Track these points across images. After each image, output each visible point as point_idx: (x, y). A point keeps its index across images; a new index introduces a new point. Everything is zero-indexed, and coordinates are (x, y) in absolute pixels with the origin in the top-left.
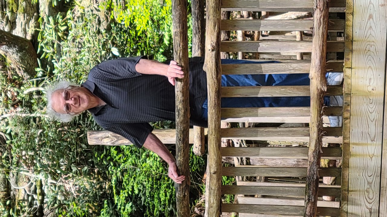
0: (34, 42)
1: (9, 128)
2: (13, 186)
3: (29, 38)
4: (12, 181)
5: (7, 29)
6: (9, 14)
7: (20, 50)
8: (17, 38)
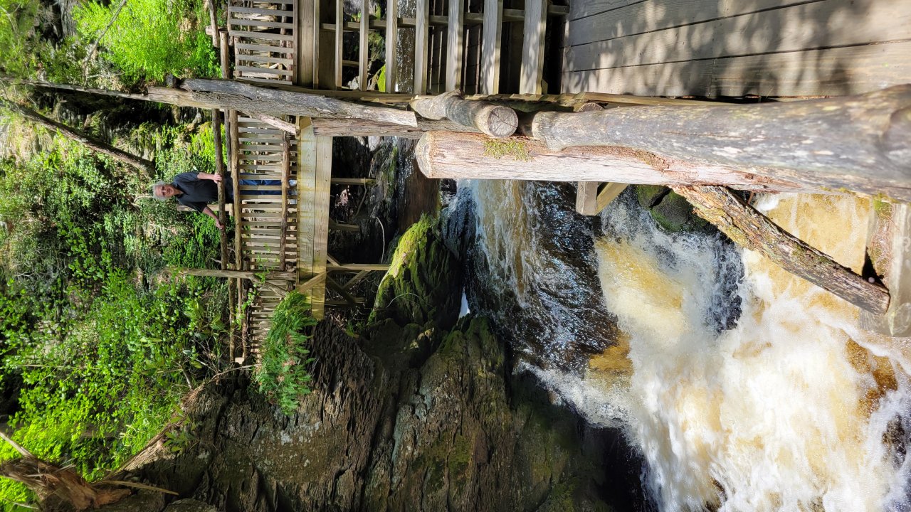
0: (154, 162)
1: (142, 203)
2: (145, 231)
3: (151, 160)
4: (144, 228)
5: (139, 156)
6: (140, 149)
7: (147, 166)
8: (144, 160)
